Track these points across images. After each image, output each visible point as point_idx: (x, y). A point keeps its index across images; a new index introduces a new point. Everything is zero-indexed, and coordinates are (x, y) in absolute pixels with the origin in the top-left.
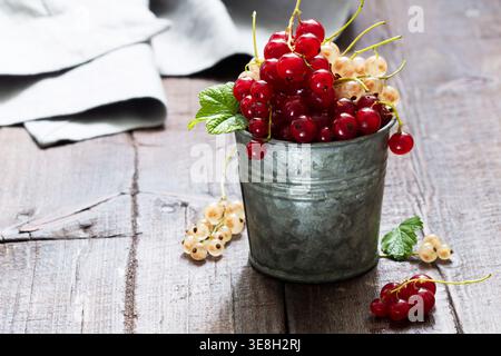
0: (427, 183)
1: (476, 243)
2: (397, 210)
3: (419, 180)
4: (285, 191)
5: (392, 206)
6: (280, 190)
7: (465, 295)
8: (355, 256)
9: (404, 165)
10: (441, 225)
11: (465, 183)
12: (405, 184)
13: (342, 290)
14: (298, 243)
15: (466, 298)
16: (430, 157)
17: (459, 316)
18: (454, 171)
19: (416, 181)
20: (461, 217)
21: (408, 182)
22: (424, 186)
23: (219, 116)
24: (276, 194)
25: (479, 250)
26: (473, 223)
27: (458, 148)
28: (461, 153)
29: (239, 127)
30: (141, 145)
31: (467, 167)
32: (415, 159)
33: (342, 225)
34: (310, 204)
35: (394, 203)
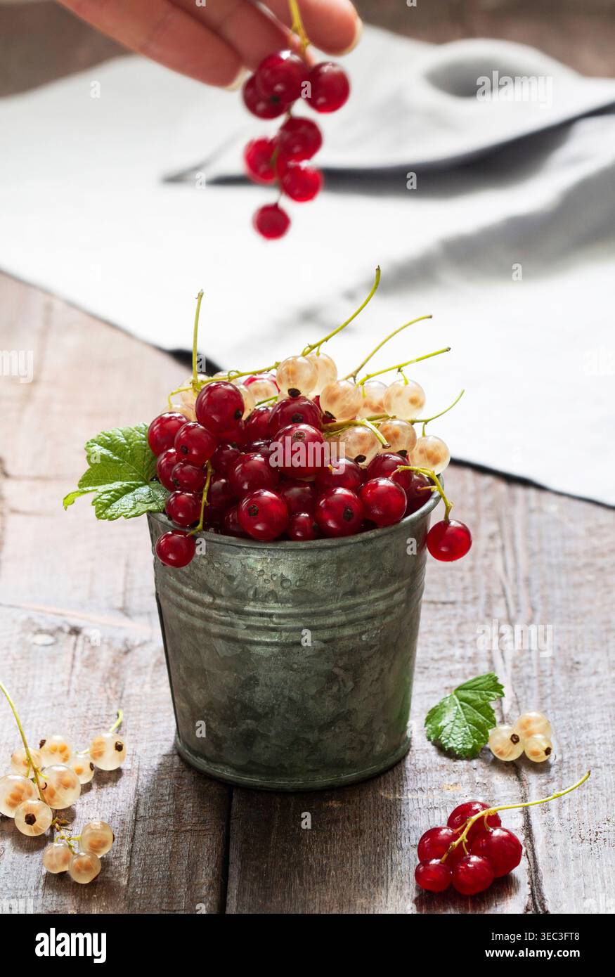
0: (524, 599)
1: (594, 719)
2: (458, 652)
3: (509, 592)
4: (231, 625)
5: (451, 643)
6: (223, 623)
7: (556, 821)
8: (362, 743)
9: (487, 562)
10: (534, 683)
11: (591, 602)
12: (482, 601)
13: (335, 804)
14: (257, 717)
15: (557, 827)
16: (536, 548)
17: (540, 860)
18: (576, 578)
19: (504, 595)
20: (573, 668)
21: (489, 597)
22: (517, 604)
23: (117, 485)
24: (215, 629)
25: (596, 734)
26: (594, 680)
27: (591, 532)
28: (595, 541)
29: (153, 507)
30: (14, 511)
31: (602, 570)
32: (508, 552)
33: (335, 689)
34: (276, 650)
35: (456, 638)
